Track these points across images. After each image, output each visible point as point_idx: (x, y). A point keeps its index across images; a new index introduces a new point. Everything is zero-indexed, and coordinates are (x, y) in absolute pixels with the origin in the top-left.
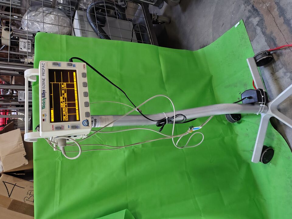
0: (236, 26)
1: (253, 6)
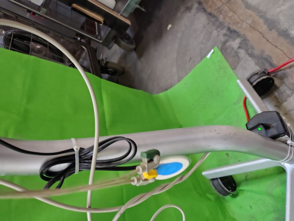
0: (209, 56)
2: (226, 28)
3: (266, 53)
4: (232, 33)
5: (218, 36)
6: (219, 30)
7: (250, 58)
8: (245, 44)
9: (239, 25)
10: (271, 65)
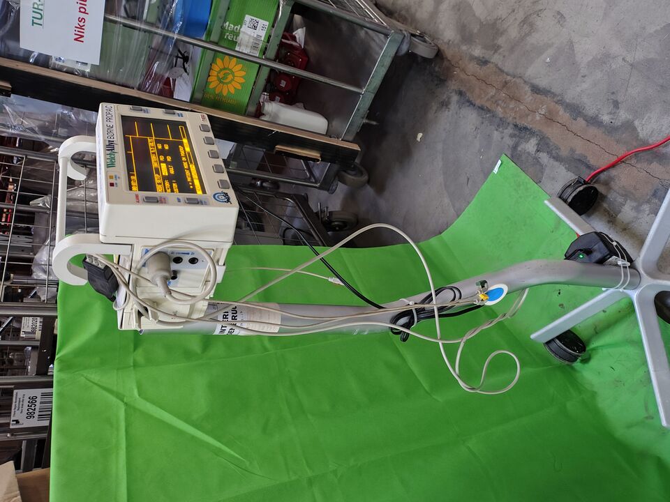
0: (496, 170)
2: (511, 126)
3: (577, 152)
4: (522, 131)
5: (502, 138)
6: (501, 129)
7: (556, 164)
8: (544, 144)
9: (530, 118)
10: (589, 167)
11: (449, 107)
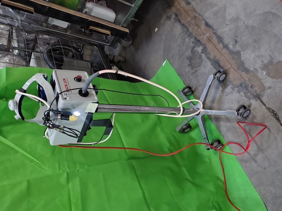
1: (196, 38)
2: (194, 38)
3: (216, 58)
4: (198, 42)
5: (189, 42)
6: (189, 38)
7: (208, 60)
8: (205, 50)
9: (202, 37)
11: (171, 20)
